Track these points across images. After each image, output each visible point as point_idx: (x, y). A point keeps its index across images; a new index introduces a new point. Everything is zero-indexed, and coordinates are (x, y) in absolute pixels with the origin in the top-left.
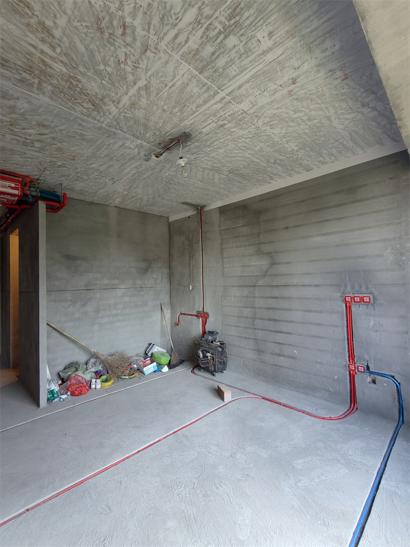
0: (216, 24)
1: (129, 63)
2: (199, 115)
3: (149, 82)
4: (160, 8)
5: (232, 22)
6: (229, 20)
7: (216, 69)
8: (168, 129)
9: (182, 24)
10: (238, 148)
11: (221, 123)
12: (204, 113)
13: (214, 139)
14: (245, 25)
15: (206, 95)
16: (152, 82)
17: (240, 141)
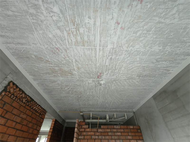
0: (73, 30)
1: (66, 57)
2: (99, 60)
3: (75, 59)
4: (59, 38)
5: (76, 25)
6: (74, 26)
7: (87, 41)
8: (95, 70)
9: (66, 37)
10: (129, 64)
11: (109, 58)
12: (99, 58)
13: (114, 66)
14: (80, 23)
15: (93, 52)
16: (76, 58)
17: (126, 60)
